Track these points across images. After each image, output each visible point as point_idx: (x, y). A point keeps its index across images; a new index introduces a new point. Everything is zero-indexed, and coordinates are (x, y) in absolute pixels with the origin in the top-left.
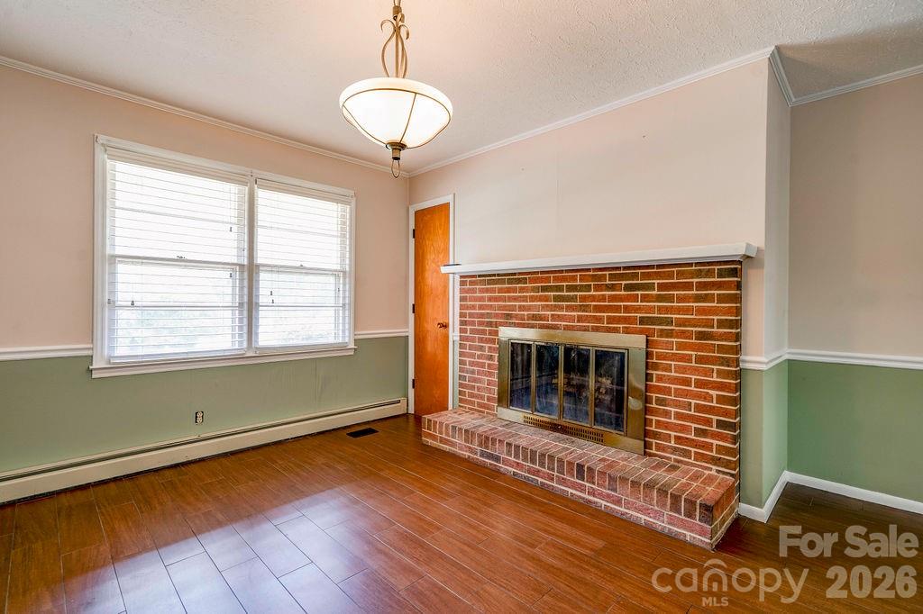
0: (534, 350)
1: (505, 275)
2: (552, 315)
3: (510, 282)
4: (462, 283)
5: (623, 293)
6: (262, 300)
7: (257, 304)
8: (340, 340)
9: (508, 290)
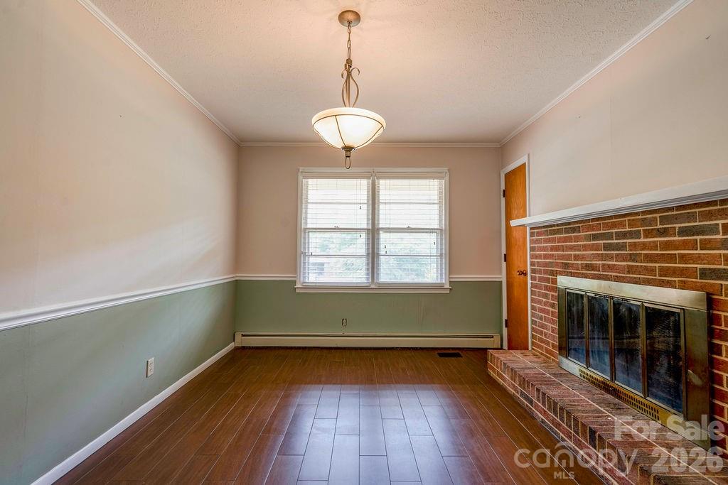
0: (585, 300)
1: (562, 225)
2: (603, 265)
3: (567, 231)
4: (532, 234)
5: (677, 238)
6: (382, 251)
7: (378, 254)
8: (439, 281)
9: (565, 240)
